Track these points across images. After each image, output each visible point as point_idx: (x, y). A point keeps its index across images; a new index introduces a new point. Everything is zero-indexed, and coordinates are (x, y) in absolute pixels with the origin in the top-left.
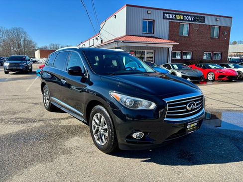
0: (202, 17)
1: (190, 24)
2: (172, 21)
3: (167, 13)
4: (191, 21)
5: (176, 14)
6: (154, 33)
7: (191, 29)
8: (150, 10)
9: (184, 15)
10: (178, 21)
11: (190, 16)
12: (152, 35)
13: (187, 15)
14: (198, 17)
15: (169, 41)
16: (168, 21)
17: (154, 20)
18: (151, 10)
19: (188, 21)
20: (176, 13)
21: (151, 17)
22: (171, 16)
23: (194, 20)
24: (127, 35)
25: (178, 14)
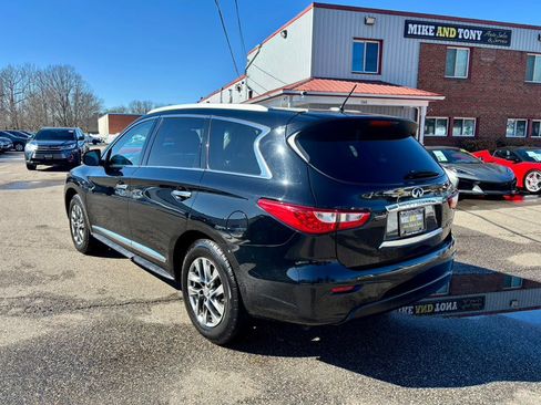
0: (503, 32)
1: (472, 48)
2: (428, 41)
3: (413, 23)
4: (476, 42)
5: (437, 25)
6: (380, 73)
7: (475, 62)
8: (371, 14)
9: (457, 27)
10: (443, 42)
11: (474, 28)
12: (376, 78)
13: (464, 28)
14: (493, 31)
15: (419, 92)
16: (417, 42)
17: (381, 41)
18: (375, 15)
19: (468, 40)
20: (437, 22)
21: (373, 34)
22: (426, 30)
23: (484, 40)
24: (314, 77)
25: (443, 25)
